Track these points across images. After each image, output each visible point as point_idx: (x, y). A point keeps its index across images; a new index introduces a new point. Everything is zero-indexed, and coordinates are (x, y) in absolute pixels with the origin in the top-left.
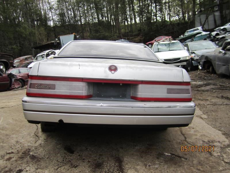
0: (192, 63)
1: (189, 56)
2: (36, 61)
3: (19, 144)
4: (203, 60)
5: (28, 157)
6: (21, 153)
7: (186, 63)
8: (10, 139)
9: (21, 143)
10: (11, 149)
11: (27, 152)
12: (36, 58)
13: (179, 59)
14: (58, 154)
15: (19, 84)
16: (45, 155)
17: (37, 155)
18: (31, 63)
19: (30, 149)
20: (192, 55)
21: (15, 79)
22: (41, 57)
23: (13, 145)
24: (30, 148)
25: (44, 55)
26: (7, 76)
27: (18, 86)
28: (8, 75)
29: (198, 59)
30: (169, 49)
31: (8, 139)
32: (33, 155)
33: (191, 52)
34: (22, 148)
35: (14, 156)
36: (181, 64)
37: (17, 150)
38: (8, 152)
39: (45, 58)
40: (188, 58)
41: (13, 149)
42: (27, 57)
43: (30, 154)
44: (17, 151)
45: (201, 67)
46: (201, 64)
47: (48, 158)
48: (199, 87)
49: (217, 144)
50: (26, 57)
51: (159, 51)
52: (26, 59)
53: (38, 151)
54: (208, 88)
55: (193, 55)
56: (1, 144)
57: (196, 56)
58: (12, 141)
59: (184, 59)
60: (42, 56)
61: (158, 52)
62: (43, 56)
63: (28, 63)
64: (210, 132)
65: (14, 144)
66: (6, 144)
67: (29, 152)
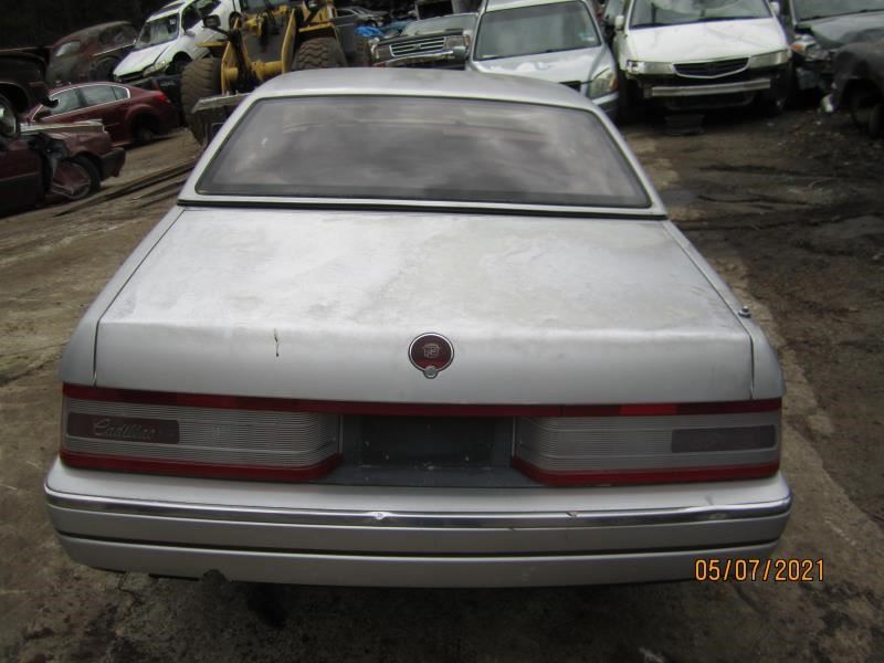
0: (795, 78)
1: (784, 51)
2: (143, 44)
3: (69, 588)
4: (846, 76)
5: (108, 651)
6: (79, 634)
7: (769, 80)
8: (33, 560)
9: (78, 579)
10: (41, 610)
11: (103, 626)
12: (143, 31)
13: (742, 61)
14: (222, 631)
15: (80, 177)
16: (172, 638)
17: (142, 639)
18: (125, 53)
19: (113, 610)
20: (800, 39)
21: (59, 156)
22: (165, 28)
23: (46, 590)
24: (115, 604)
25: (175, 16)
26: (26, 147)
27: (78, 185)
28: (30, 143)
29: (822, 58)
30: (703, 14)
31: (26, 561)
32: (127, 643)
33: (795, 23)
34: (83, 604)
35: (55, 647)
36: (745, 86)
37: (64, 616)
38: (30, 630)
39: (181, 31)
40: (779, 60)
41: (47, 610)
42: (108, 29)
43: (113, 636)
44: (67, 620)
45: (833, 102)
46: (836, 90)
47: (184, 654)
48: (816, 224)
49: (861, 612)
50: (102, 27)
51: (658, 21)
52: (105, 38)
53: (146, 618)
54: (851, 230)
55: (803, 42)
56: (2, 592)
57: (818, 47)
58: (45, 570)
59: (764, 63)
60: (166, 20)
61: (654, 24)
62: (172, 22)
63: (117, 58)
64: (840, 531)
65: (53, 588)
66: (21, 589)
67: (110, 623)
